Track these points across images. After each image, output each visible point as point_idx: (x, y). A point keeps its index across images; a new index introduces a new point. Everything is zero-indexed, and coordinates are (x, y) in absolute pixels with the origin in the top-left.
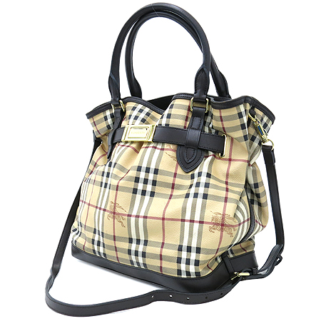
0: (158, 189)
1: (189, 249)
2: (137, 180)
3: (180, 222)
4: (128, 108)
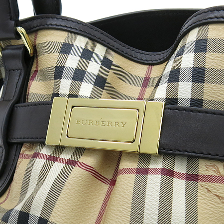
4: (50, 46)
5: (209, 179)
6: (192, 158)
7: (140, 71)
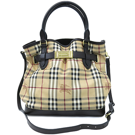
0: (80, 77)
1: (100, 98)
2: (72, 74)
3: (94, 88)
4: (51, 44)
5: (79, 61)
6: (77, 58)
7: (65, 48)
